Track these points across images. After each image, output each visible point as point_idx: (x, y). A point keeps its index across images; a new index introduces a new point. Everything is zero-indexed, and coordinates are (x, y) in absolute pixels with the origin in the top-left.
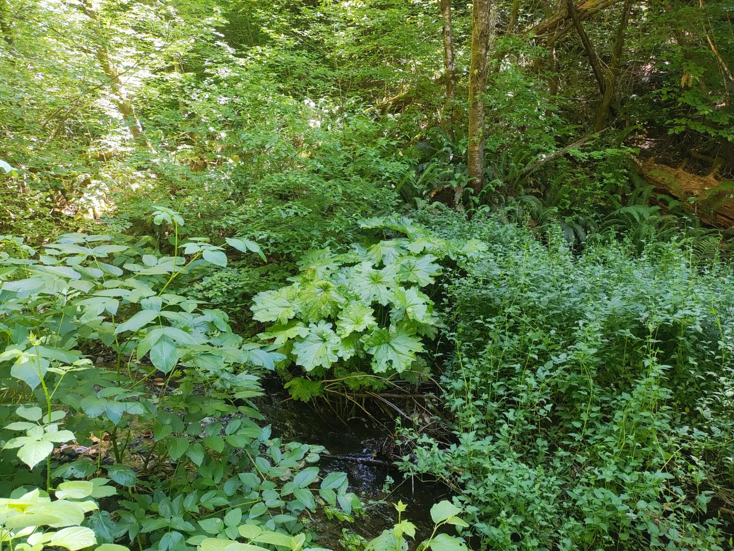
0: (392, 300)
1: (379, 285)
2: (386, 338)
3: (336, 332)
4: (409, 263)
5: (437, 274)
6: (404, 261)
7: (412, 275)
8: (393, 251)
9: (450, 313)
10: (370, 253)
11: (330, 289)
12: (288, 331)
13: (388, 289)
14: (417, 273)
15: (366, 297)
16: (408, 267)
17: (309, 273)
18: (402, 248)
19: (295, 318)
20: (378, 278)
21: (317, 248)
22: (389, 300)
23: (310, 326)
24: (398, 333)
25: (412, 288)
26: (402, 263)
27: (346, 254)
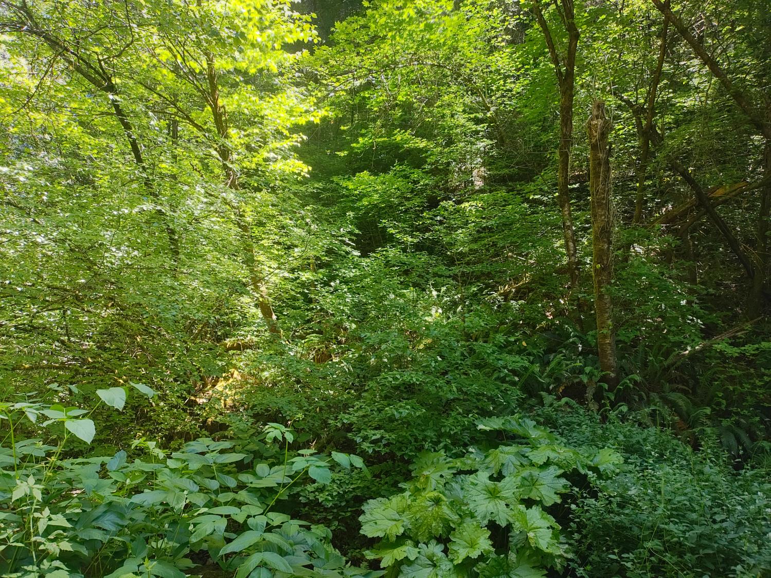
0: (511, 520)
1: (498, 501)
2: (505, 568)
3: (447, 556)
4: (531, 475)
5: (564, 491)
6: (525, 473)
7: (534, 490)
8: (513, 459)
9: (579, 541)
10: (488, 460)
11: (443, 503)
12: (395, 551)
13: (507, 505)
14: (541, 488)
15: (483, 514)
16: (529, 480)
17: (422, 480)
18: (523, 456)
19: (403, 534)
20: (496, 492)
21: (430, 450)
22: (508, 520)
23: (419, 545)
24: (518, 561)
25: (534, 507)
26: (523, 475)
27: (462, 459)
